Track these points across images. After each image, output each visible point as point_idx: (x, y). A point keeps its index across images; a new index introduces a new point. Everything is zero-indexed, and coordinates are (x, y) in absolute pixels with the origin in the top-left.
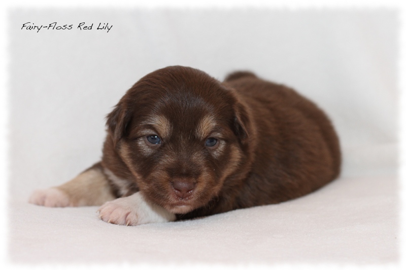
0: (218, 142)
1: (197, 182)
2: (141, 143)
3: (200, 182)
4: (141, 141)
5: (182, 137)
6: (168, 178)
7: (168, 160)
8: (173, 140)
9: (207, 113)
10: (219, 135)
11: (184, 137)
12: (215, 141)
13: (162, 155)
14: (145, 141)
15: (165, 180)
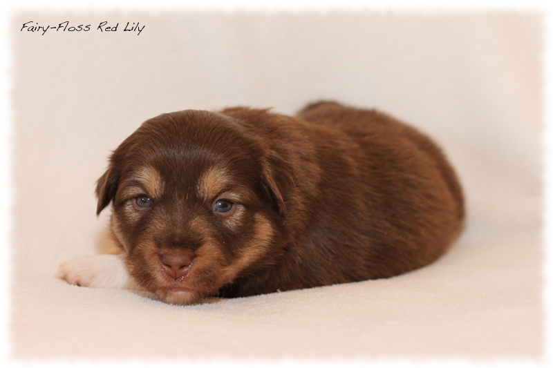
0: (233, 207)
2: (128, 208)
4: (128, 205)
5: (176, 195)
6: (155, 249)
8: (165, 200)
9: (213, 164)
10: (233, 196)
11: (180, 196)
12: (229, 206)
14: (132, 205)
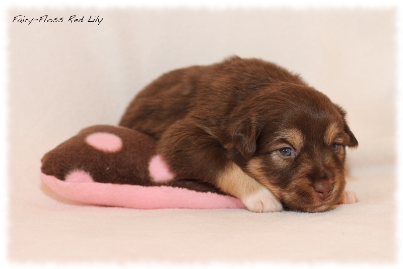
0: (339, 147)
1: (334, 183)
2: (275, 157)
3: (336, 182)
4: (275, 155)
6: (310, 183)
7: (306, 167)
10: (340, 140)
13: (300, 164)
15: (307, 185)
